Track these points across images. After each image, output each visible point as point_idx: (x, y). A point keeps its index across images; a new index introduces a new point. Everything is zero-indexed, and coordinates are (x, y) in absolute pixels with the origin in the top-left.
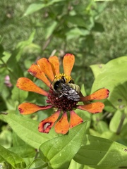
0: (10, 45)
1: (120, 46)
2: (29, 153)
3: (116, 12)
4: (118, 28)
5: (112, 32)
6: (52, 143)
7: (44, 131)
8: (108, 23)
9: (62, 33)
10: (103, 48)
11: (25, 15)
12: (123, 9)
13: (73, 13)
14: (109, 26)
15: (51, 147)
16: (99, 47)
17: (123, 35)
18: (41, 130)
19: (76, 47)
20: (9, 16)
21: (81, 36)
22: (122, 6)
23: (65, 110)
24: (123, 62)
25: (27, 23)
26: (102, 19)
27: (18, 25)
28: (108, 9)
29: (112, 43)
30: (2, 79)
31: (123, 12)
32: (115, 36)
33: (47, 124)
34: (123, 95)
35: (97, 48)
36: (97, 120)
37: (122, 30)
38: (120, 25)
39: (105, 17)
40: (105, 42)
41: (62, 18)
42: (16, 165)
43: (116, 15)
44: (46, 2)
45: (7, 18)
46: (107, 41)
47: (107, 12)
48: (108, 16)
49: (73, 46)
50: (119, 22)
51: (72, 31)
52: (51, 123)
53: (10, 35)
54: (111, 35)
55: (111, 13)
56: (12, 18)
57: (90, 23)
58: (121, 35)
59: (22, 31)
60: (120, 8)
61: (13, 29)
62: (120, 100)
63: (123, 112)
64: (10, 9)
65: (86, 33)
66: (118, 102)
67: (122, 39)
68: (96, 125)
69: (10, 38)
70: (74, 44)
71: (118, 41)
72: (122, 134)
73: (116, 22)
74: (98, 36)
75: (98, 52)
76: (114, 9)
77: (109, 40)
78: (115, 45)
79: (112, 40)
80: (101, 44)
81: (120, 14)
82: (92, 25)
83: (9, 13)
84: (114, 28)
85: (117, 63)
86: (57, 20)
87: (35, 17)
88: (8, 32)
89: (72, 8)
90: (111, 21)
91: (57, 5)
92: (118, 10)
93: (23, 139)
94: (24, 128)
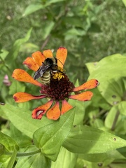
0: (10, 46)
1: (118, 47)
2: (26, 144)
3: (114, 14)
4: (116, 30)
5: (110, 33)
6: (45, 129)
7: (37, 118)
8: (106, 25)
9: (59, 33)
10: (101, 49)
11: (24, 15)
12: (120, 11)
13: (70, 15)
14: (107, 28)
15: (43, 133)
16: (97, 48)
17: (121, 36)
18: (34, 116)
19: (75, 48)
20: (9, 18)
21: (79, 36)
22: (120, 8)
23: (57, 99)
24: (116, 59)
25: (26, 25)
26: (100, 21)
27: (18, 27)
28: (106, 11)
29: (110, 44)
30: (2, 78)
31: (120, 14)
32: (112, 38)
33: (40, 112)
34: (116, 92)
35: (95, 49)
36: (94, 118)
37: (119, 32)
38: (118, 27)
39: (103, 19)
40: (103, 43)
41: (60, 19)
42: (9, 148)
43: (114, 17)
44: (44, 3)
45: (7, 20)
46: (105, 42)
47: (105, 14)
48: (106, 18)
49: (71, 47)
50: (117, 24)
51: (70, 31)
52: (44, 111)
53: (10, 37)
54: (108, 37)
55: (109, 15)
56: (12, 20)
57: (87, 24)
58: (118, 36)
59: (22, 32)
60: (118, 10)
61: (13, 31)
62: (114, 97)
63: (117, 107)
64: (10, 11)
65: (83, 33)
66: (112, 99)
67: (120, 41)
68: (93, 122)
69: (10, 39)
70: (73, 45)
71: (116, 42)
72: (116, 130)
73: (114, 24)
74: (96, 38)
75: (96, 53)
76: (112, 11)
77: (107, 41)
78: (112, 46)
79: (110, 42)
80: (99, 45)
81: (118, 15)
82: (89, 26)
83: (10, 14)
84: (111, 30)
85: (110, 60)
86: (54, 20)
87: (35, 19)
88: (8, 33)
89: (69, 9)
90: (109, 23)
91: (54, 6)
92: (116, 12)
93: (19, 129)
94: (20, 118)
